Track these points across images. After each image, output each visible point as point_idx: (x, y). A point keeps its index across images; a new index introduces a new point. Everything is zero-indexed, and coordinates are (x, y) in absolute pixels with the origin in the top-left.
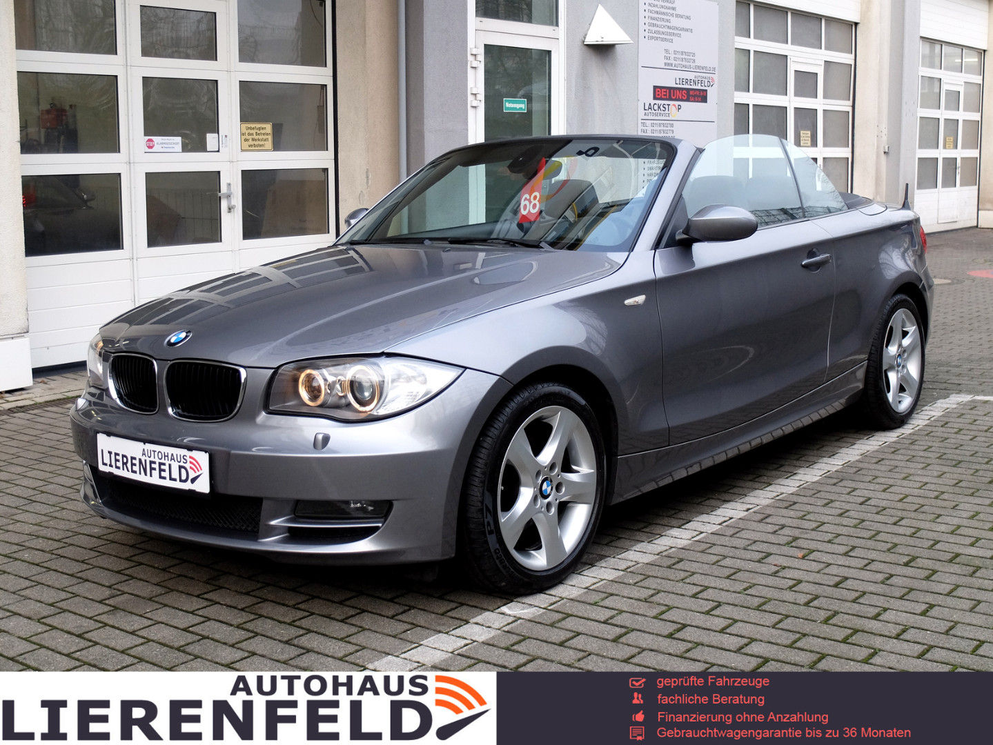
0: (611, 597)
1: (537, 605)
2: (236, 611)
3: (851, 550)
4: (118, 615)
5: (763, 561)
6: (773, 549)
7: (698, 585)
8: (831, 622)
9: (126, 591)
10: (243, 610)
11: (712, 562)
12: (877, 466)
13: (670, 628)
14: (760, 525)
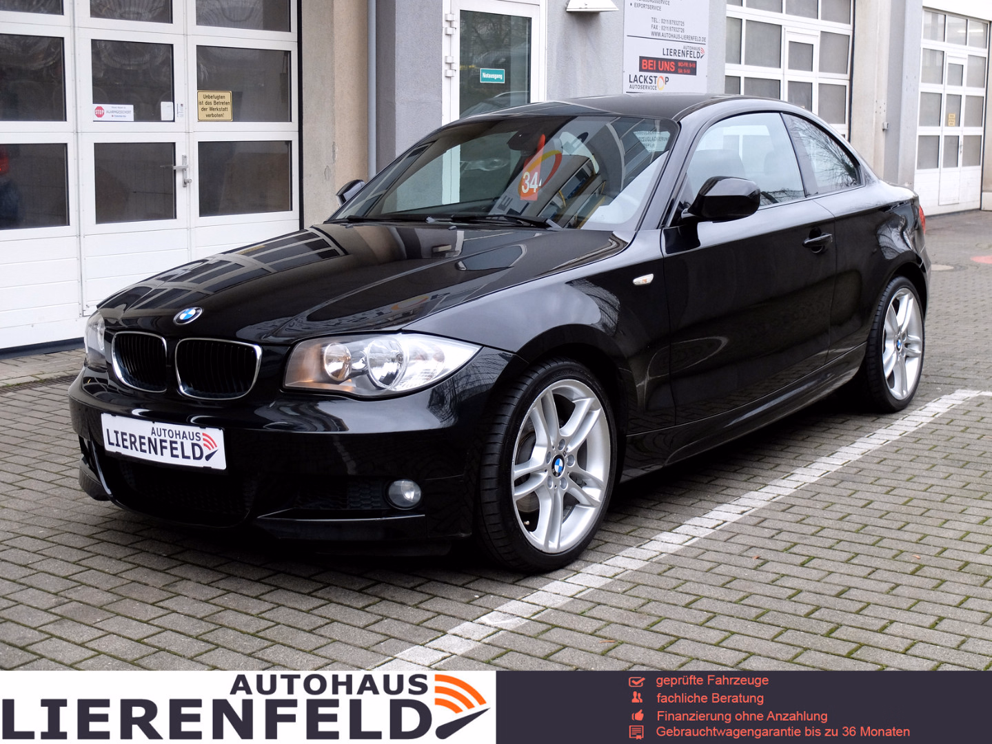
0: (599, 607)
1: (519, 614)
2: (195, 620)
3: (853, 558)
4: (65, 625)
5: (761, 568)
6: (770, 556)
7: (690, 594)
8: (833, 635)
9: (74, 598)
10: (202, 619)
11: (705, 570)
12: (881, 467)
13: (661, 641)
14: (755, 529)
